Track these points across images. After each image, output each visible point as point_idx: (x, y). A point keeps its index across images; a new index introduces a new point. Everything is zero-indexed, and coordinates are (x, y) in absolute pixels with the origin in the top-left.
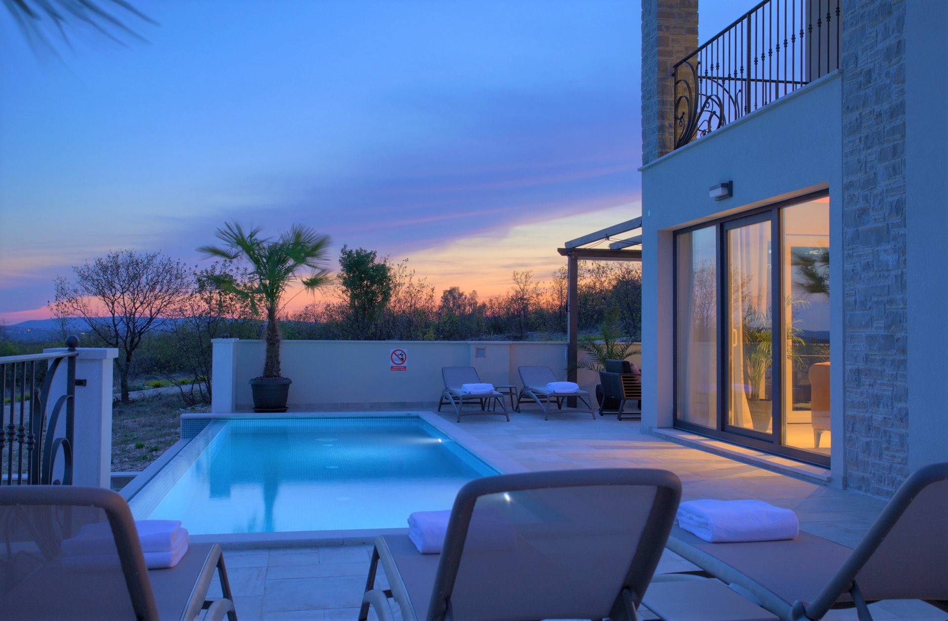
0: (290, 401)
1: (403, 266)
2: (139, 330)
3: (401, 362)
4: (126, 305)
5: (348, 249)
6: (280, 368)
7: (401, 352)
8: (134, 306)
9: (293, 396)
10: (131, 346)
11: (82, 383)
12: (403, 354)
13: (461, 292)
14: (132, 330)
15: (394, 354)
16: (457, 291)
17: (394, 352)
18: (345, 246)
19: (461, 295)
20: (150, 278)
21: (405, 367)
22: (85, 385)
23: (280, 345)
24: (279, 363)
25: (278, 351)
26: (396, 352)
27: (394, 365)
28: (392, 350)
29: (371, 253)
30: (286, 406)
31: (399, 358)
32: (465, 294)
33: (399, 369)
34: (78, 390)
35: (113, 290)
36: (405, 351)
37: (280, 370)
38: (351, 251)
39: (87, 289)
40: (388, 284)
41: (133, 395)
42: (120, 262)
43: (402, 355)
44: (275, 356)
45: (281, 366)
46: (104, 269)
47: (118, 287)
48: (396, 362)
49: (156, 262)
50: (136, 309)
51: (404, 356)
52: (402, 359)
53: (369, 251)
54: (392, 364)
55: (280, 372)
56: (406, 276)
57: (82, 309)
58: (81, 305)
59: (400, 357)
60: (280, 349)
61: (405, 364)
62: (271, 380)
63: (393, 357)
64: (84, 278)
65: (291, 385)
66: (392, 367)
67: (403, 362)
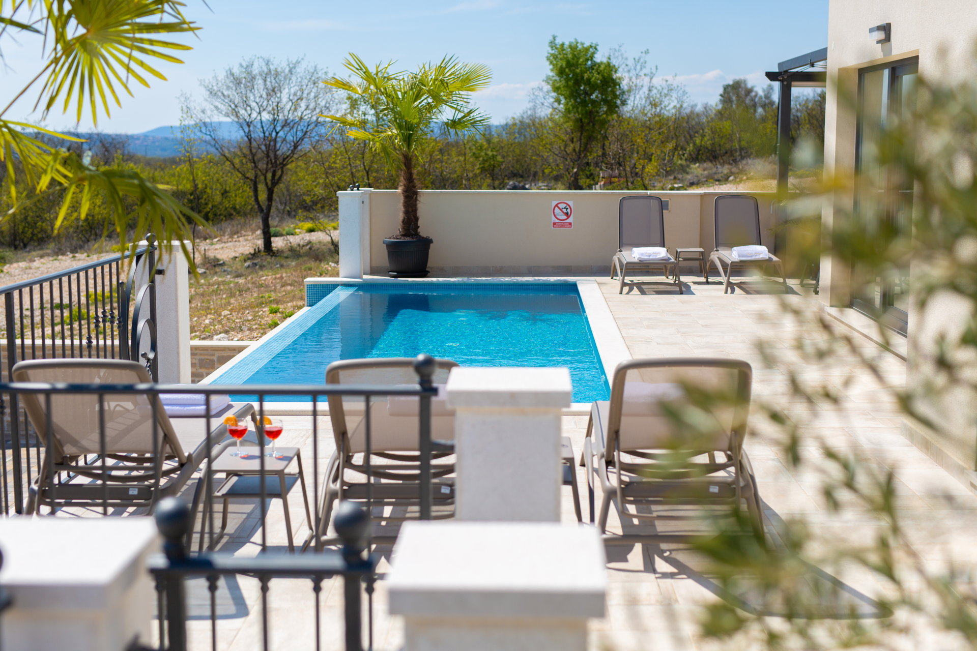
0: (431, 263)
1: (642, 60)
2: (281, 161)
3: (565, 217)
4: (265, 129)
5: (559, 41)
6: (419, 225)
7: (566, 205)
8: (274, 128)
9: (434, 257)
10: (272, 183)
11: (160, 272)
12: (568, 207)
14: (273, 161)
15: (556, 208)
16: (743, 85)
17: (557, 205)
18: (554, 38)
19: (749, 91)
20: (292, 91)
21: (570, 224)
22: (164, 275)
23: (418, 198)
24: (417, 219)
25: (415, 205)
26: (559, 205)
27: (557, 221)
28: (554, 203)
29: (591, 46)
30: (427, 270)
31: (563, 212)
32: (755, 89)
33: (563, 226)
34: (158, 278)
35: (248, 108)
36: (571, 203)
37: (419, 227)
38: (563, 45)
39: (216, 108)
41: (278, 243)
42: (255, 70)
43: (567, 209)
44: (412, 211)
45: (420, 223)
46: (237, 82)
47: (254, 105)
48: (559, 217)
49: (300, 70)
50: (277, 133)
51: (569, 210)
52: (567, 214)
53: (587, 44)
54: (554, 220)
55: (419, 230)
56: (645, 75)
57: (212, 134)
58: (211, 129)
59: (565, 211)
60: (418, 202)
61: (570, 220)
62: (407, 239)
63: (555, 211)
64: (213, 93)
65: (431, 245)
66: (554, 224)
67: (568, 217)
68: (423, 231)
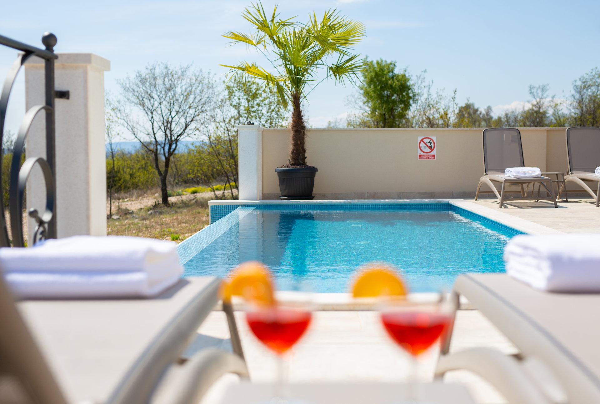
0: (315, 191)
1: (422, 77)
2: (176, 137)
3: (429, 150)
4: (164, 115)
5: (369, 60)
6: (306, 156)
7: (430, 140)
8: (170, 114)
10: (169, 154)
11: (64, 95)
12: (431, 141)
13: (476, 107)
14: (169, 138)
15: (422, 142)
16: (472, 107)
17: (422, 140)
18: (367, 57)
19: (476, 111)
20: (184, 88)
21: (434, 156)
22: (68, 98)
23: (305, 132)
24: (304, 151)
25: (303, 139)
26: (424, 140)
27: (422, 154)
28: (420, 138)
29: (391, 64)
30: (313, 195)
31: (427, 146)
32: (480, 110)
33: (427, 157)
34: (59, 103)
35: (152, 100)
36: (434, 138)
37: (306, 157)
38: (372, 62)
39: (128, 99)
40: (408, 94)
41: (171, 199)
42: (157, 72)
43: (431, 143)
44: (301, 143)
45: (307, 154)
46: (143, 81)
47: (155, 97)
48: (424, 150)
49: (189, 73)
50: (172, 118)
51: (432, 145)
52: (430, 147)
53: (389, 62)
54: (420, 152)
55: (306, 160)
56: (424, 87)
57: (125, 118)
58: (124, 115)
59: (429, 145)
60: (305, 136)
61: (433, 153)
62: (297, 167)
63: (421, 145)
64: (126, 89)
65: (316, 173)
66: (420, 156)
67: (432, 150)
68: (310, 161)
